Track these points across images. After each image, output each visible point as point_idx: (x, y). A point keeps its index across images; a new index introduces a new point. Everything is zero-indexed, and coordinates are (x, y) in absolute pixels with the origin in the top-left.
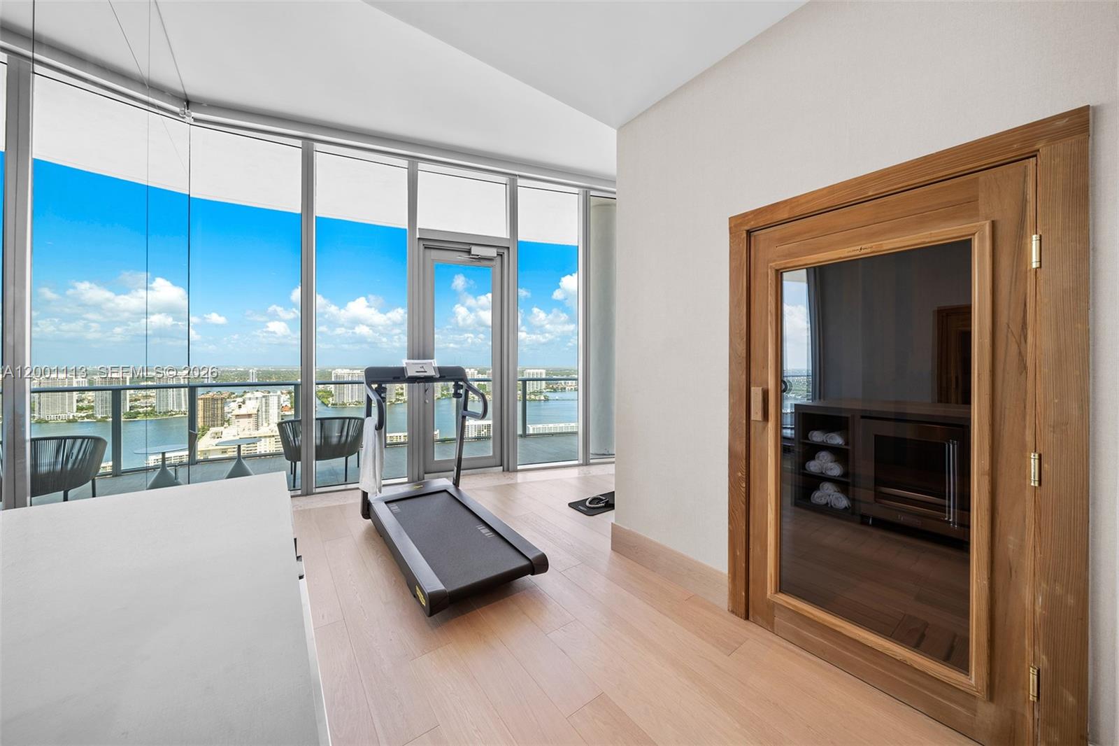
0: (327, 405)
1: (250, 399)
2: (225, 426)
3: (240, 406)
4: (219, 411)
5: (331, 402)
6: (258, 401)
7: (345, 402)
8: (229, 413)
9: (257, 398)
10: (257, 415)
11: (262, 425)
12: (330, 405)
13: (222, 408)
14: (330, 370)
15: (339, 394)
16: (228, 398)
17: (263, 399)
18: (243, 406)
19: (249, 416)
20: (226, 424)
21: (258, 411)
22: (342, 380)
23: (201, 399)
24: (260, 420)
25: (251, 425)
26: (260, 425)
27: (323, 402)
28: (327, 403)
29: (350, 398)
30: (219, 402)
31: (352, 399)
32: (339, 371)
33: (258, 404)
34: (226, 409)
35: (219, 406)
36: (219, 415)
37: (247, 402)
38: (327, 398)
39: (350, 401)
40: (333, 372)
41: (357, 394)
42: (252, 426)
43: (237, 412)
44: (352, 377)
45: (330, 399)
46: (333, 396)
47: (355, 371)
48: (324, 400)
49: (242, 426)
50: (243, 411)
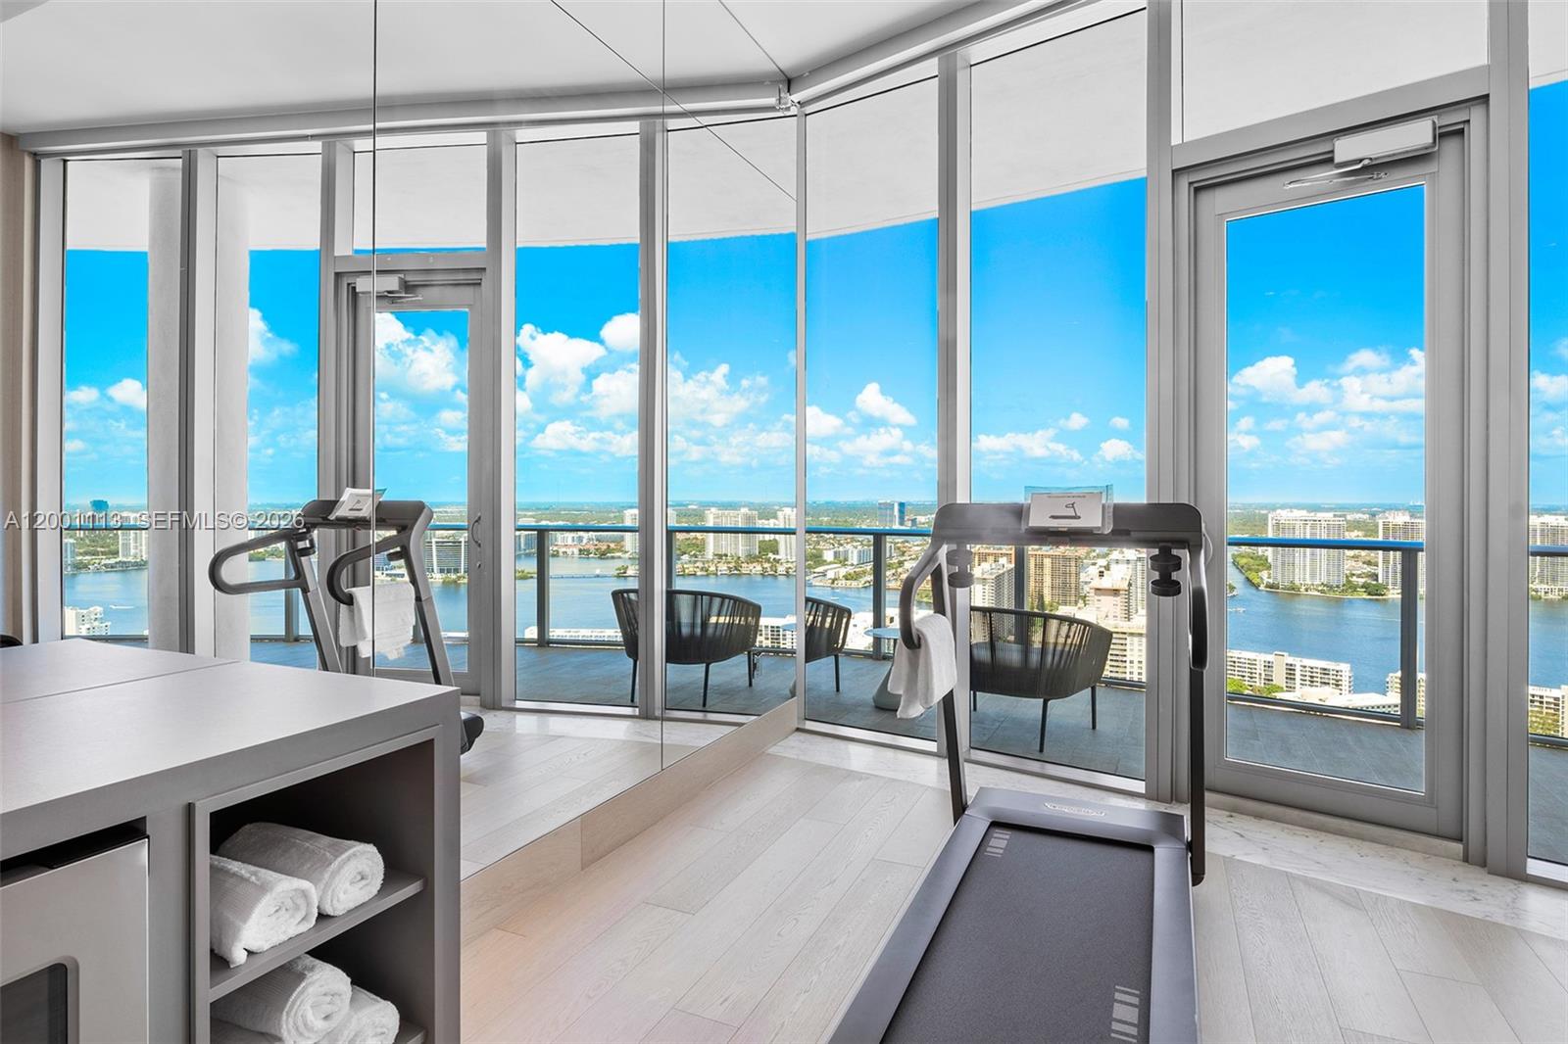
0: (1256, 587)
1: (1117, 562)
2: (1079, 605)
3: (1101, 574)
4: (1073, 580)
5: (1266, 580)
6: (1130, 566)
7: (1297, 582)
8: (1086, 583)
9: (1128, 561)
10: (1128, 590)
11: (1137, 611)
12: (1262, 587)
13: (1077, 575)
14: (1264, 512)
15: (1283, 564)
16: (1086, 558)
17: (1139, 563)
18: (1106, 572)
19: (1116, 592)
20: (1081, 603)
21: (1130, 585)
22: (1288, 536)
23: (1049, 556)
24: (1133, 603)
25: (1119, 608)
26: (1133, 611)
27: (1248, 579)
28: (1256, 581)
29: (1308, 576)
30: (1073, 564)
31: (1313, 575)
32: (1284, 515)
33: (1130, 572)
34: (1083, 577)
35: (1073, 569)
36: (1073, 586)
37: (1113, 567)
38: (1257, 571)
39: (1309, 582)
40: (1270, 516)
41: (1324, 566)
42: (1119, 611)
43: (1098, 583)
44: (1313, 527)
45: (1264, 574)
46: (1269, 568)
47: (1320, 515)
48: (1252, 575)
49: (1104, 610)
50: (1106, 583)
